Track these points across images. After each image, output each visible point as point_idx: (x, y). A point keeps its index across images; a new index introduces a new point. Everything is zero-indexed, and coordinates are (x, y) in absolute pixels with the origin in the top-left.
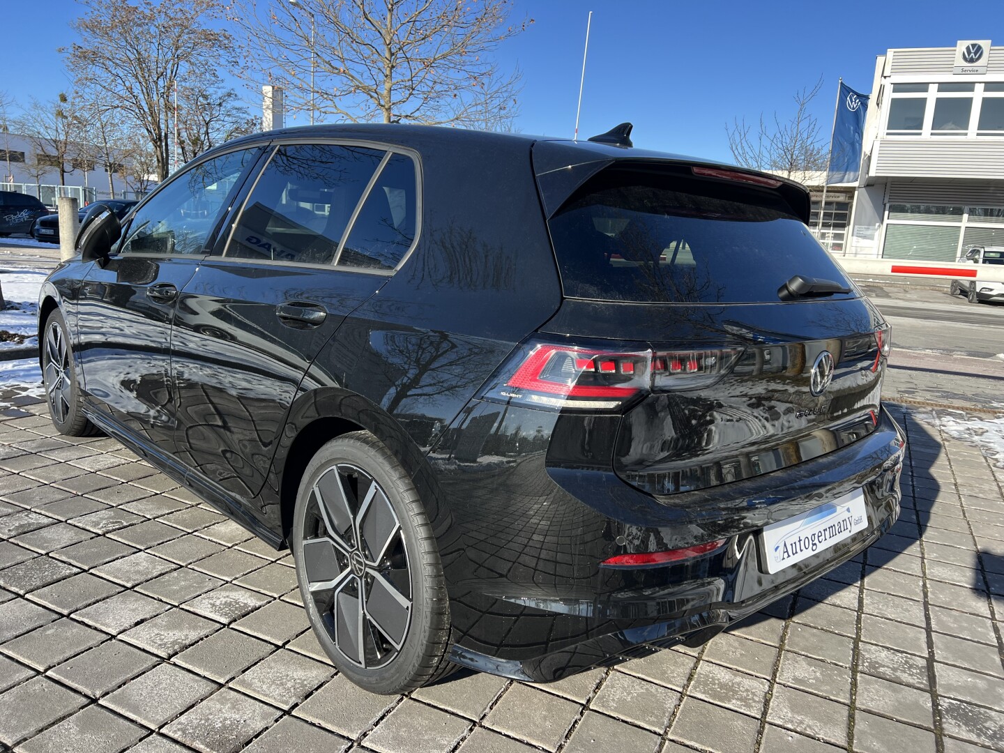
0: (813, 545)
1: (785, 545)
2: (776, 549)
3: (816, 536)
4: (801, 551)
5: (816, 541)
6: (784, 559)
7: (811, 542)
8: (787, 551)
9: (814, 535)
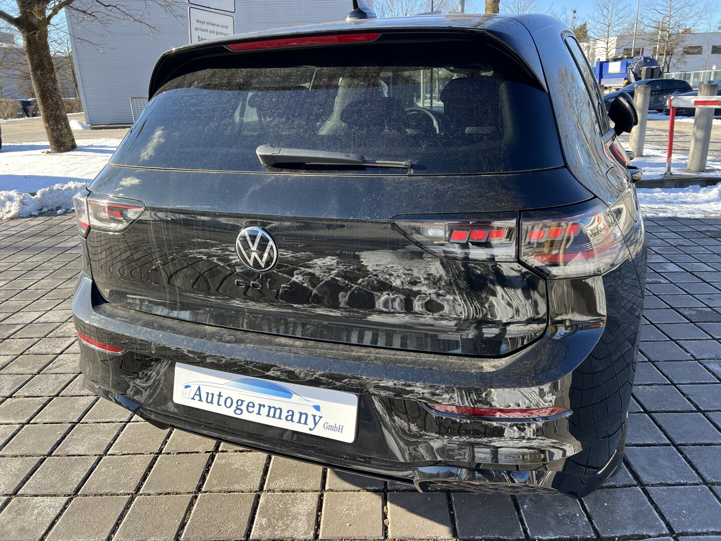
0: (237, 409)
1: (199, 389)
2: (187, 387)
3: (245, 404)
4: (219, 404)
5: (244, 407)
6: (193, 399)
7: (235, 405)
8: (200, 395)
9: (242, 401)
